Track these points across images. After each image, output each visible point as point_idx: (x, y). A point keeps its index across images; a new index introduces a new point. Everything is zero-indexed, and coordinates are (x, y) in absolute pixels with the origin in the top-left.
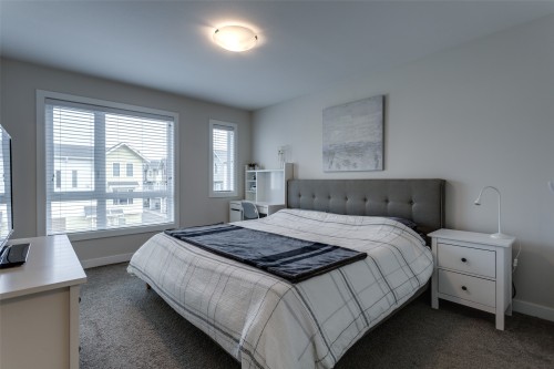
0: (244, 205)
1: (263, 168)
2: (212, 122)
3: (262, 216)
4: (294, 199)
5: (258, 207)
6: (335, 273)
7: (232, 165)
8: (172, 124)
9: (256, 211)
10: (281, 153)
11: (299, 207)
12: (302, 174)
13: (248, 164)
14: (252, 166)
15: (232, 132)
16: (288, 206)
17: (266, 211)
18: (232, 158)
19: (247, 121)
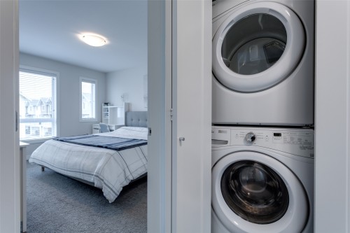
0: (101, 126)
1: (113, 105)
2: (81, 78)
3: (111, 131)
4: (129, 122)
5: (109, 126)
6: (137, 148)
7: (94, 103)
8: (55, 78)
9: (108, 128)
10: (123, 97)
11: (132, 126)
12: (134, 109)
13: (104, 102)
14: (106, 104)
15: (94, 85)
16: (126, 125)
17: (113, 128)
18: (94, 99)
19: (103, 78)
